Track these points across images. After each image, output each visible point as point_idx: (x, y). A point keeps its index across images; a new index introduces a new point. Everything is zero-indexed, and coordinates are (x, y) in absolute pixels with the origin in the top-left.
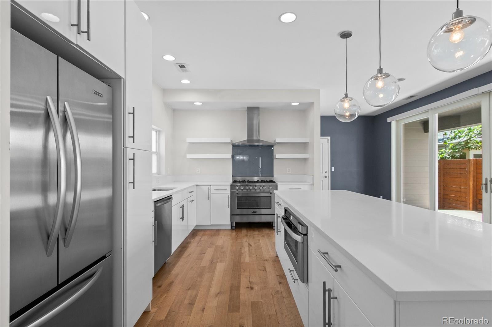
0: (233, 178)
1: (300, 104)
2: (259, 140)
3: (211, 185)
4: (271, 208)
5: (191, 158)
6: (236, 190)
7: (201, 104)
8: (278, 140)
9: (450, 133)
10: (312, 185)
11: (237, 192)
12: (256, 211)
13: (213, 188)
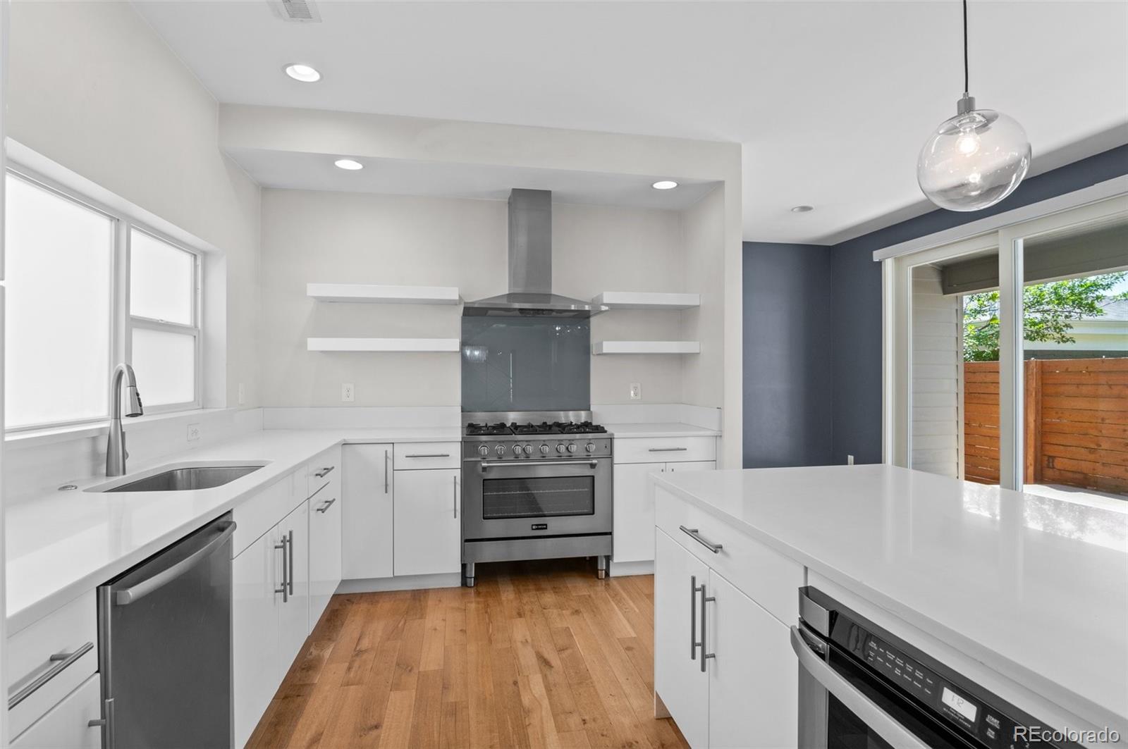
0: (463, 417)
1: (678, 185)
2: (551, 295)
3: (393, 443)
4: (593, 514)
5: (322, 352)
6: (479, 459)
7: (358, 166)
8: (610, 297)
9: (968, 301)
10: (719, 437)
11: (484, 464)
12: (546, 525)
13: (401, 451)
